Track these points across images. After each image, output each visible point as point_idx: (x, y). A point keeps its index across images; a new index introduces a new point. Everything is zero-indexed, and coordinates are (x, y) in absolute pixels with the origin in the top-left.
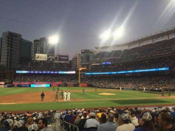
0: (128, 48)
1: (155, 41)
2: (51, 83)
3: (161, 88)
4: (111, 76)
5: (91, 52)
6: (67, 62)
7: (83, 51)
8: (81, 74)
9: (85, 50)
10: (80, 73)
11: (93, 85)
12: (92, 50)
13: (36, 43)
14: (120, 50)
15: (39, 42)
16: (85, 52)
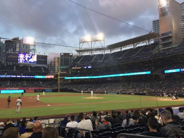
0: (110, 52)
1: (136, 46)
2: (26, 89)
3: (145, 92)
4: (92, 81)
5: (71, 56)
6: (45, 66)
7: (62, 54)
8: (60, 79)
9: (64, 54)
10: (59, 77)
11: (75, 91)
12: (72, 53)
13: (7, 44)
14: (102, 53)
15: (11, 43)
16: (64, 56)
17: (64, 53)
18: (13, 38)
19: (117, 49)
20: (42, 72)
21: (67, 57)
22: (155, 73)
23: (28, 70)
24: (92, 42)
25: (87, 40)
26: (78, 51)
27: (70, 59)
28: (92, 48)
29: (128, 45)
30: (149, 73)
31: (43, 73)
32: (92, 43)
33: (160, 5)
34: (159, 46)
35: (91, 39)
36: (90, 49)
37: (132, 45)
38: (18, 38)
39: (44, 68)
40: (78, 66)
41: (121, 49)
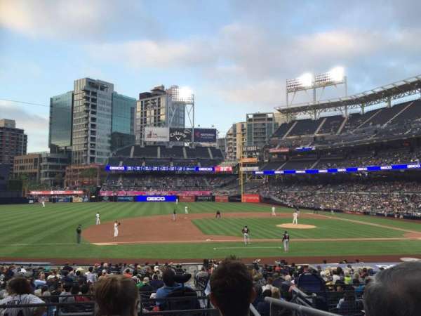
0: (360, 110)
2: (179, 194)
5: (270, 119)
6: (214, 144)
7: (251, 117)
9: (255, 115)
12: (273, 114)
13: (144, 100)
14: (341, 114)
15: (150, 99)
16: (255, 120)
17: (254, 113)
18: (153, 88)
19: (379, 103)
20: (209, 159)
21: (261, 122)
23: (183, 156)
24: (314, 88)
25: (303, 86)
26: (282, 111)
27: (268, 127)
28: (317, 103)
29: (405, 91)
31: (211, 160)
32: (315, 91)
35: (314, 81)
36: (312, 106)
37: (417, 91)
38: (163, 87)
39: (213, 149)
40: (282, 147)
41: (389, 101)
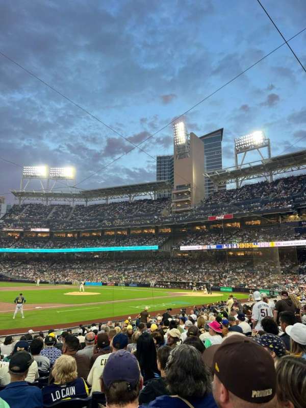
14: (68, 204)
22: (164, 249)
26: (16, 194)
30: (156, 247)
32: (48, 181)
33: (176, 140)
34: (170, 204)
40: (15, 226)
41: (107, 199)
